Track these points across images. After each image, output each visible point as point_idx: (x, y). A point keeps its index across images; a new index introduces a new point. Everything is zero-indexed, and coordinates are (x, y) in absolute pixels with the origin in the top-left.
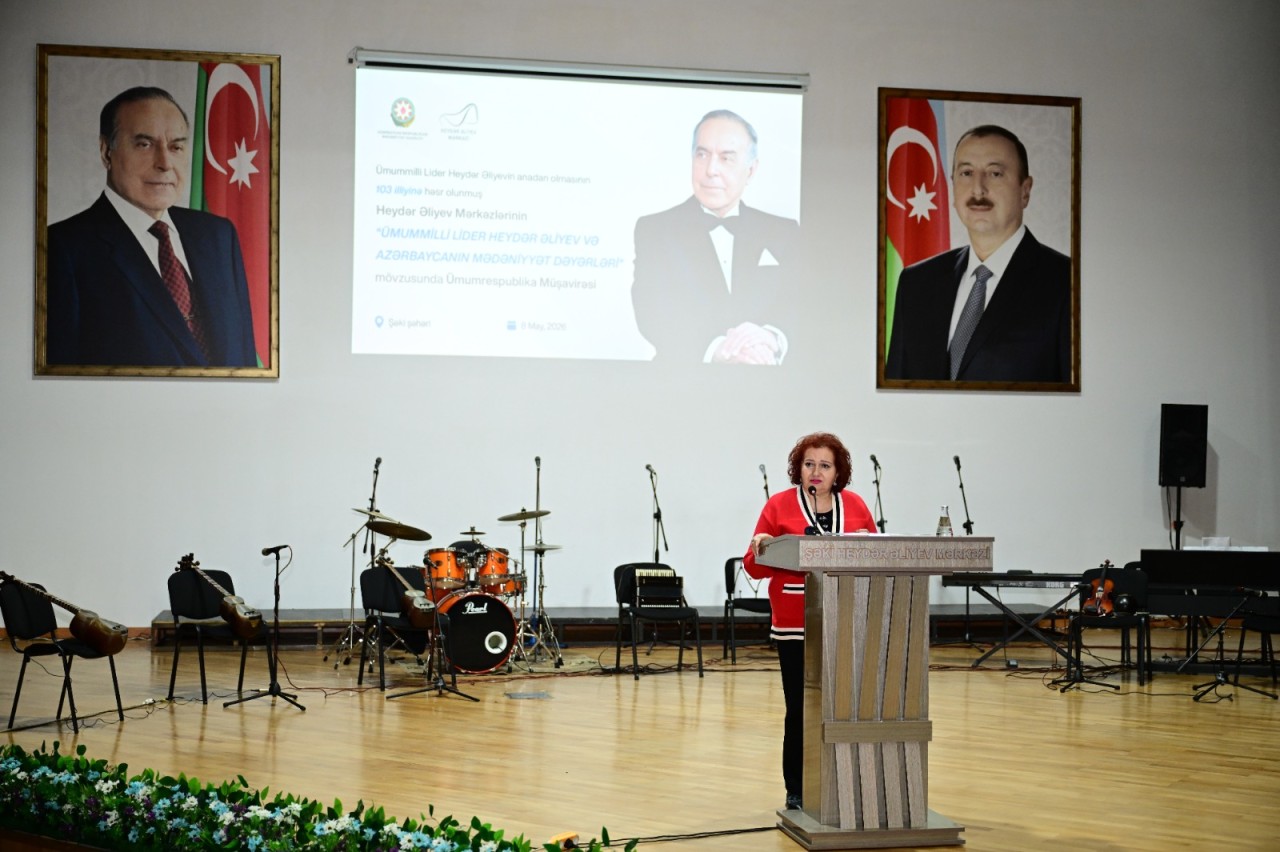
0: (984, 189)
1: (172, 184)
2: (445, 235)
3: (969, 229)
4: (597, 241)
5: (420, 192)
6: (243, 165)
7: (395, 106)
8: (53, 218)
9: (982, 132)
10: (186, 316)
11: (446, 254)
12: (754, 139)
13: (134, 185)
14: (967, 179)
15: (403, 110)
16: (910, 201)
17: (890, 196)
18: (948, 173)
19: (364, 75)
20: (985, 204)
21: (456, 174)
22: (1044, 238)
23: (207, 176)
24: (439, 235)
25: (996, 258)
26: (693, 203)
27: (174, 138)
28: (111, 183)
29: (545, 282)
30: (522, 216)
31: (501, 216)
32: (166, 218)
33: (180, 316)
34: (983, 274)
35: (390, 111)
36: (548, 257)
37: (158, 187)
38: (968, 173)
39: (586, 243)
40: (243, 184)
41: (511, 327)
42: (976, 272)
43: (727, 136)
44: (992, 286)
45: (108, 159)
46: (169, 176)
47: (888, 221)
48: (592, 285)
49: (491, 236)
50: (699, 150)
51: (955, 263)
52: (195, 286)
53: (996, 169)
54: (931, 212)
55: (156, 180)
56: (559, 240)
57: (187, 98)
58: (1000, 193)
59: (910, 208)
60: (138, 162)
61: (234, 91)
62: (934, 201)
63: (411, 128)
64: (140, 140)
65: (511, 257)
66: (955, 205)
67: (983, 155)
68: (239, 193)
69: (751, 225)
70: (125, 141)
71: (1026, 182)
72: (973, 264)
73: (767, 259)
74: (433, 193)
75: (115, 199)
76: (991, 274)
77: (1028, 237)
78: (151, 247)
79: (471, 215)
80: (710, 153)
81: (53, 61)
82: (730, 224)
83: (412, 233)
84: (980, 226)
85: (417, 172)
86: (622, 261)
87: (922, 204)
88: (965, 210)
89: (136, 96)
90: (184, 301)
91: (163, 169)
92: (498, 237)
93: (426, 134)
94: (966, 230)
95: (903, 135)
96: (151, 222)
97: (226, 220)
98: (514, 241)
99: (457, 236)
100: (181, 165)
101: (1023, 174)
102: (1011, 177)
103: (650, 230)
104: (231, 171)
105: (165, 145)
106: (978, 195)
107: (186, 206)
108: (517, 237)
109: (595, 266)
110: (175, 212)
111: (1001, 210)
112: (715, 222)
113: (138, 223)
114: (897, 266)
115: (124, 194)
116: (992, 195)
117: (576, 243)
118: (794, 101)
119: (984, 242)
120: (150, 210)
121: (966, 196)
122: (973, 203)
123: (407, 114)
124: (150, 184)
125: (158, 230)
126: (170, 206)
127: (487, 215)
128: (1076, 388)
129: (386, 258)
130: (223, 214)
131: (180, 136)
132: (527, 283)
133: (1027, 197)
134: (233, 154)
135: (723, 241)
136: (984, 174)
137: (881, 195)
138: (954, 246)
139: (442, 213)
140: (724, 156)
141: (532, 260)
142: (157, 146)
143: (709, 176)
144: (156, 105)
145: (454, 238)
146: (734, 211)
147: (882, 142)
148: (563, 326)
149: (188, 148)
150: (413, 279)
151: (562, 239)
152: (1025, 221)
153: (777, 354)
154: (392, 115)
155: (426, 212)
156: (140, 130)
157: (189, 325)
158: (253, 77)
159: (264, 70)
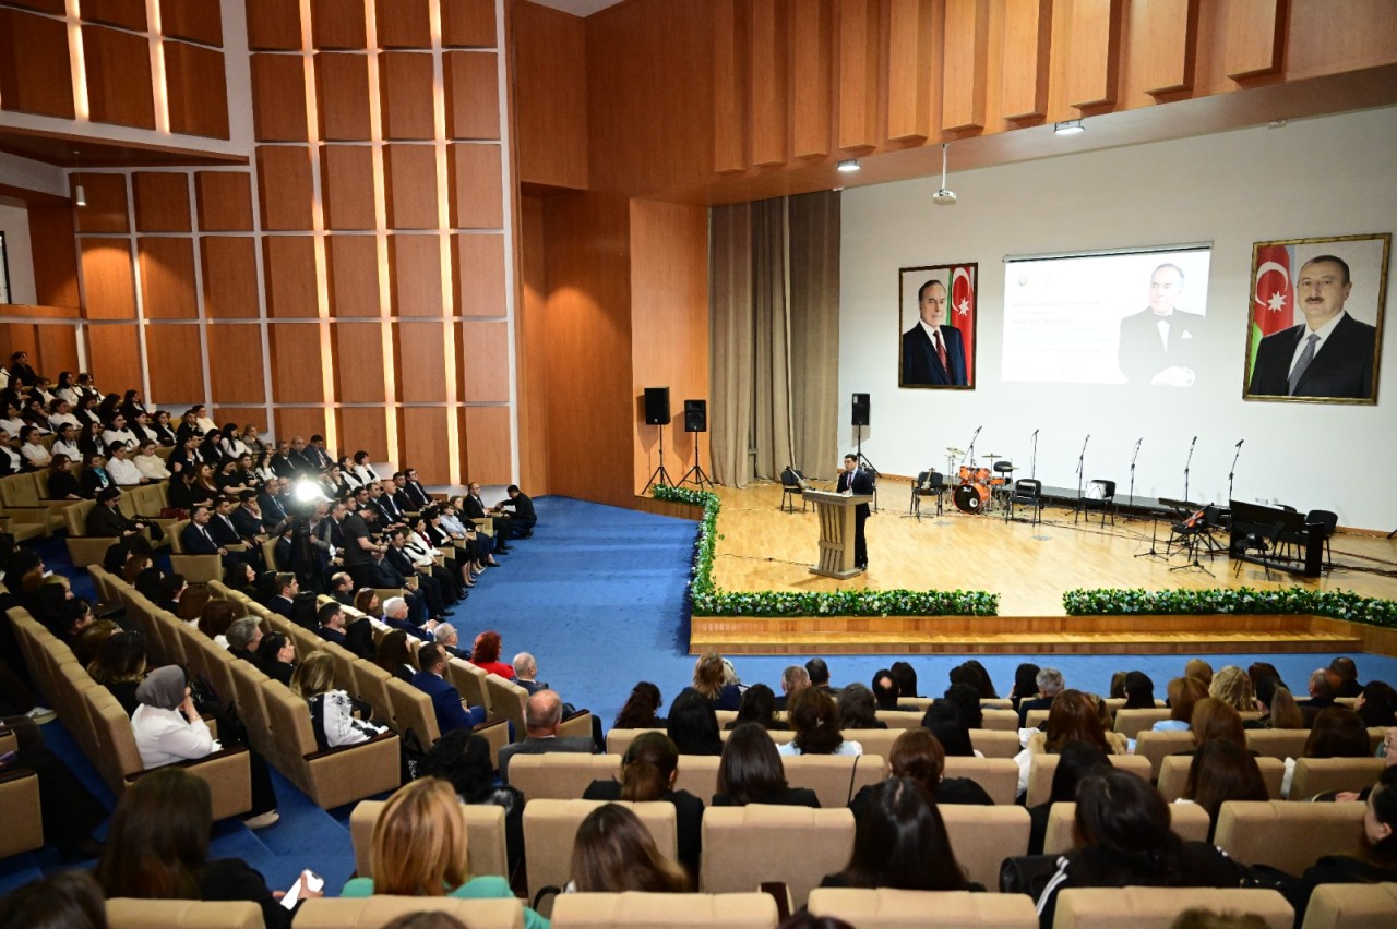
0: (1318, 291)
1: (941, 316)
3: (1307, 314)
5: (1029, 313)
6: (964, 307)
7: (1020, 278)
8: (905, 331)
9: (1318, 260)
10: (945, 366)
12: (1182, 276)
13: (928, 317)
14: (1306, 287)
16: (1269, 301)
17: (1257, 299)
18: (1295, 283)
19: (1009, 266)
20: (1319, 300)
21: (1043, 305)
22: (1357, 316)
23: (952, 312)
24: (1035, 331)
25: (1324, 330)
26: (1150, 310)
27: (941, 299)
28: (922, 317)
30: (1071, 321)
32: (938, 329)
33: (943, 366)
34: (1313, 339)
35: (1016, 280)
37: (936, 318)
38: (1308, 284)
39: (1098, 331)
40: (965, 315)
41: (1064, 369)
42: (1310, 338)
43: (1169, 275)
44: (1319, 345)
45: (921, 309)
46: (940, 313)
47: (1255, 312)
48: (1099, 351)
50: (1154, 284)
51: (1295, 334)
52: (947, 355)
53: (1327, 280)
54: (1282, 306)
55: (936, 315)
57: (945, 283)
58: (1329, 294)
59: (1269, 305)
60: (930, 308)
61: (962, 278)
62: (1284, 300)
63: (1026, 287)
64: (931, 300)
66: (1298, 302)
67: (1318, 273)
68: (963, 319)
69: (1179, 318)
70: (926, 301)
71: (1347, 287)
72: (1308, 333)
73: (1186, 335)
74: (1034, 313)
75: (923, 324)
76: (1319, 339)
77: (1347, 316)
78: (933, 340)
80: (1159, 285)
81: (904, 274)
82: (1168, 319)
84: (1314, 312)
87: (1277, 302)
88: (1304, 304)
89: (930, 283)
90: (944, 361)
91: (938, 311)
93: (1032, 289)
94: (1304, 315)
95: (1269, 266)
96: (933, 331)
97: (958, 329)
100: (944, 308)
101: (1346, 281)
102: (1337, 284)
103: (1128, 323)
104: (960, 310)
105: (938, 302)
106: (1314, 295)
107: (945, 324)
108: (1067, 330)
109: (1102, 341)
110: (942, 327)
111: (1328, 303)
112: (1160, 318)
113: (930, 331)
114: (1259, 336)
115: (926, 321)
116: (1323, 295)
118: (1206, 254)
119: (1315, 321)
120: (934, 327)
121: (1306, 296)
122: (1310, 300)
123: (1023, 280)
124: (934, 317)
125: (936, 334)
126: (940, 324)
128: (1375, 402)
130: (957, 327)
131: (943, 298)
133: (1347, 294)
134: (960, 303)
135: (1163, 327)
136: (1318, 284)
137: (1252, 299)
138: (1295, 324)
139: (1036, 322)
140: (1166, 286)
142: (936, 302)
143: (1158, 296)
144: (936, 286)
146: (1170, 313)
147: (1255, 271)
149: (946, 302)
152: (1345, 308)
153: (1189, 382)
154: (1019, 282)
155: (1031, 321)
156: (931, 297)
157: (946, 372)
158: (968, 272)
159: (972, 269)
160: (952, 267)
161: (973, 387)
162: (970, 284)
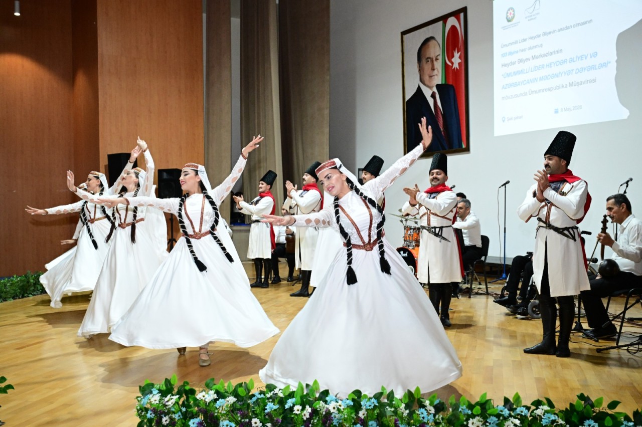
1: (436, 75)
2: (528, 71)
4: (597, 55)
5: (517, 52)
6: (456, 60)
7: (507, 13)
8: (407, 98)
10: (442, 129)
11: (528, 80)
13: (426, 78)
15: (511, 14)
21: (532, 38)
23: (447, 68)
24: (525, 71)
27: (436, 55)
28: (421, 80)
29: (571, 84)
30: (560, 51)
31: (551, 54)
32: (435, 90)
33: (440, 129)
35: (505, 16)
36: (572, 70)
37: (433, 77)
39: (591, 57)
40: (457, 68)
41: (556, 112)
45: (420, 70)
46: (436, 72)
48: (594, 81)
49: (547, 66)
52: (444, 116)
55: (432, 75)
56: (577, 59)
60: (427, 67)
61: (453, 28)
63: (514, 21)
64: (427, 59)
65: (556, 74)
68: (456, 73)
70: (424, 61)
74: (523, 51)
75: (422, 86)
78: (431, 102)
79: (538, 57)
81: (405, 37)
83: (515, 73)
85: (516, 42)
86: (610, 62)
89: (427, 41)
90: (441, 123)
91: (434, 70)
92: (549, 65)
93: (519, 22)
96: (431, 93)
97: (452, 85)
98: (557, 65)
99: (532, 70)
100: (438, 66)
104: (453, 63)
105: (434, 59)
107: (440, 83)
108: (558, 63)
109: (596, 69)
110: (438, 87)
113: (428, 93)
115: (424, 84)
117: (586, 58)
120: (432, 88)
123: (512, 15)
124: (431, 77)
125: (433, 96)
126: (436, 84)
127: (545, 55)
129: (506, 88)
130: (451, 84)
131: (438, 54)
132: (563, 86)
134: (453, 56)
139: (526, 60)
141: (565, 73)
142: (432, 60)
144: (431, 43)
145: (531, 71)
148: (580, 107)
149: (440, 58)
150: (516, 96)
151: (579, 58)
154: (507, 18)
155: (520, 61)
156: (427, 56)
157: (443, 132)
158: (458, 20)
159: (462, 15)
160: (444, 18)
161: (467, 149)
162: (461, 31)
